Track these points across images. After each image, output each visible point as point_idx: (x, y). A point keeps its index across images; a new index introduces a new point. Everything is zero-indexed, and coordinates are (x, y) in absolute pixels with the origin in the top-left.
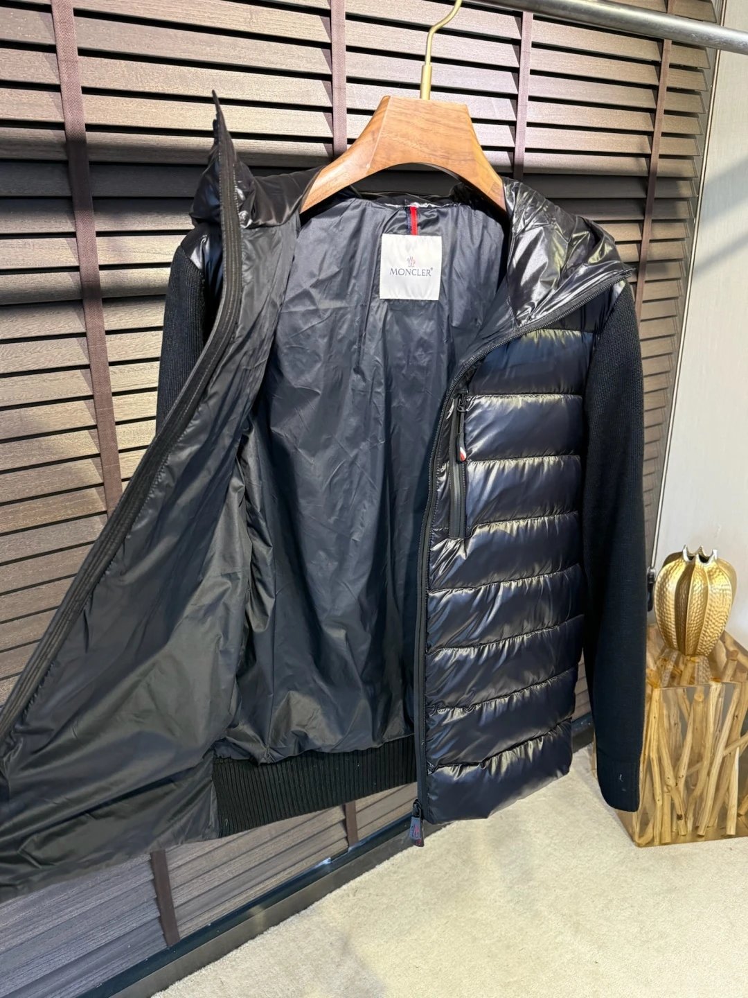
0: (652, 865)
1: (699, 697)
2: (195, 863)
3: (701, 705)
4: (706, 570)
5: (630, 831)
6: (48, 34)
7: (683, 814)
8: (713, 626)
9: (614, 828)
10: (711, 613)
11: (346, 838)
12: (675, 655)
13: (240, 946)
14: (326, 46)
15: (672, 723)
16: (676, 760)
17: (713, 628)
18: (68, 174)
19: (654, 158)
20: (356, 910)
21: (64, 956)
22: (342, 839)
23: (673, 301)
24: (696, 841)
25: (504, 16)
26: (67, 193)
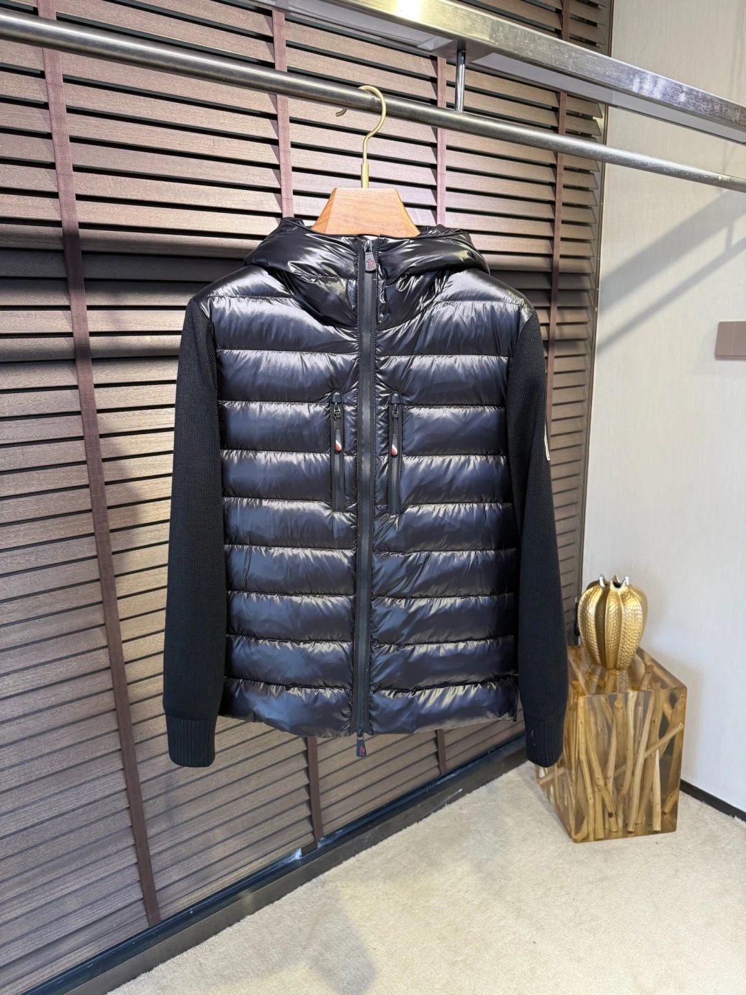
0: (587, 858)
1: (619, 704)
2: (175, 850)
3: (621, 711)
4: (619, 594)
5: (568, 829)
6: (49, 155)
7: (614, 812)
8: (629, 642)
9: (554, 827)
10: (626, 631)
11: (313, 832)
12: (599, 671)
13: (219, 932)
14: (276, 167)
15: (600, 730)
16: (604, 763)
17: (628, 644)
18: (64, 261)
19: (556, 258)
20: (323, 900)
21: (55, 931)
22: (308, 833)
23: (580, 374)
24: (627, 837)
25: (422, 147)
26: (63, 275)
